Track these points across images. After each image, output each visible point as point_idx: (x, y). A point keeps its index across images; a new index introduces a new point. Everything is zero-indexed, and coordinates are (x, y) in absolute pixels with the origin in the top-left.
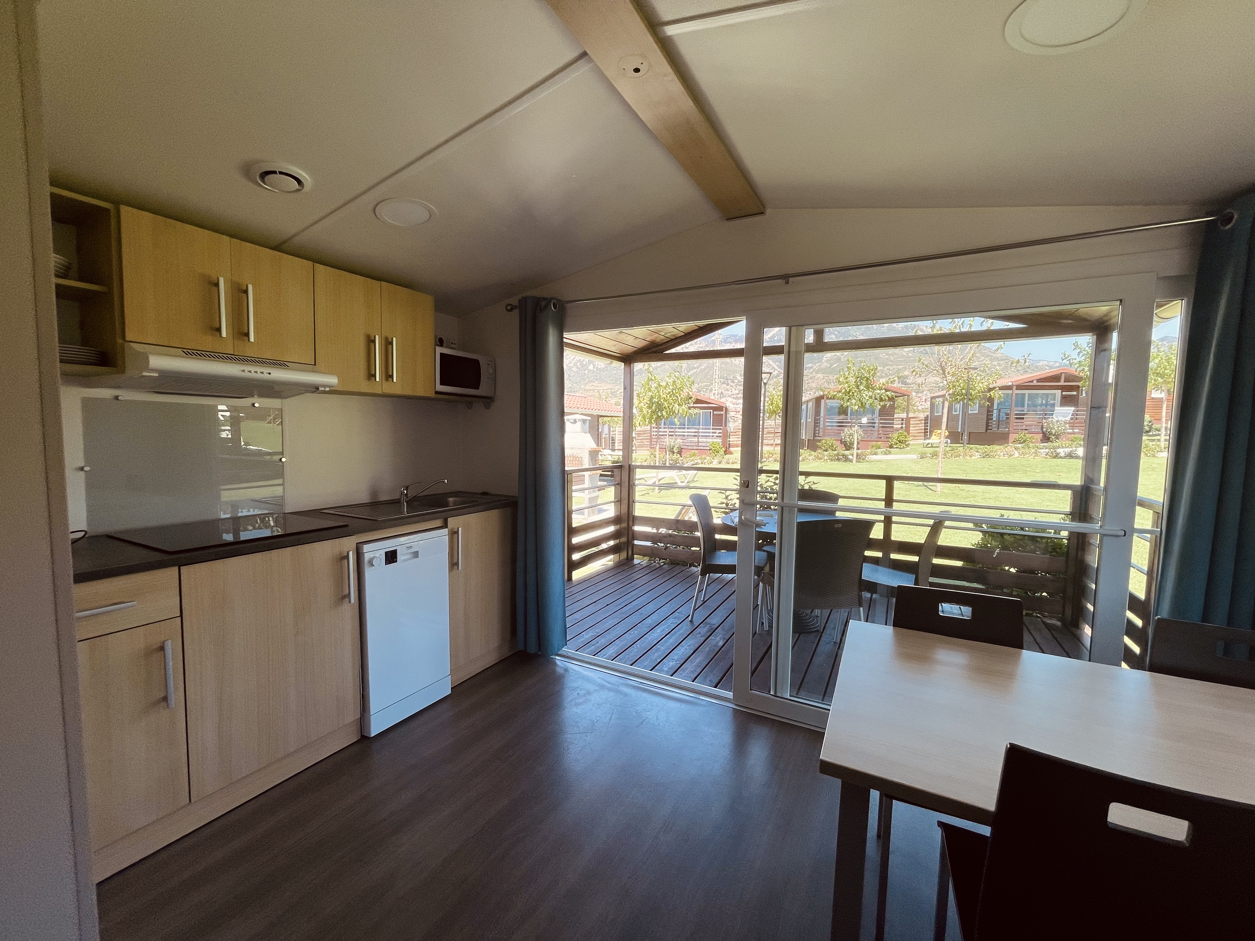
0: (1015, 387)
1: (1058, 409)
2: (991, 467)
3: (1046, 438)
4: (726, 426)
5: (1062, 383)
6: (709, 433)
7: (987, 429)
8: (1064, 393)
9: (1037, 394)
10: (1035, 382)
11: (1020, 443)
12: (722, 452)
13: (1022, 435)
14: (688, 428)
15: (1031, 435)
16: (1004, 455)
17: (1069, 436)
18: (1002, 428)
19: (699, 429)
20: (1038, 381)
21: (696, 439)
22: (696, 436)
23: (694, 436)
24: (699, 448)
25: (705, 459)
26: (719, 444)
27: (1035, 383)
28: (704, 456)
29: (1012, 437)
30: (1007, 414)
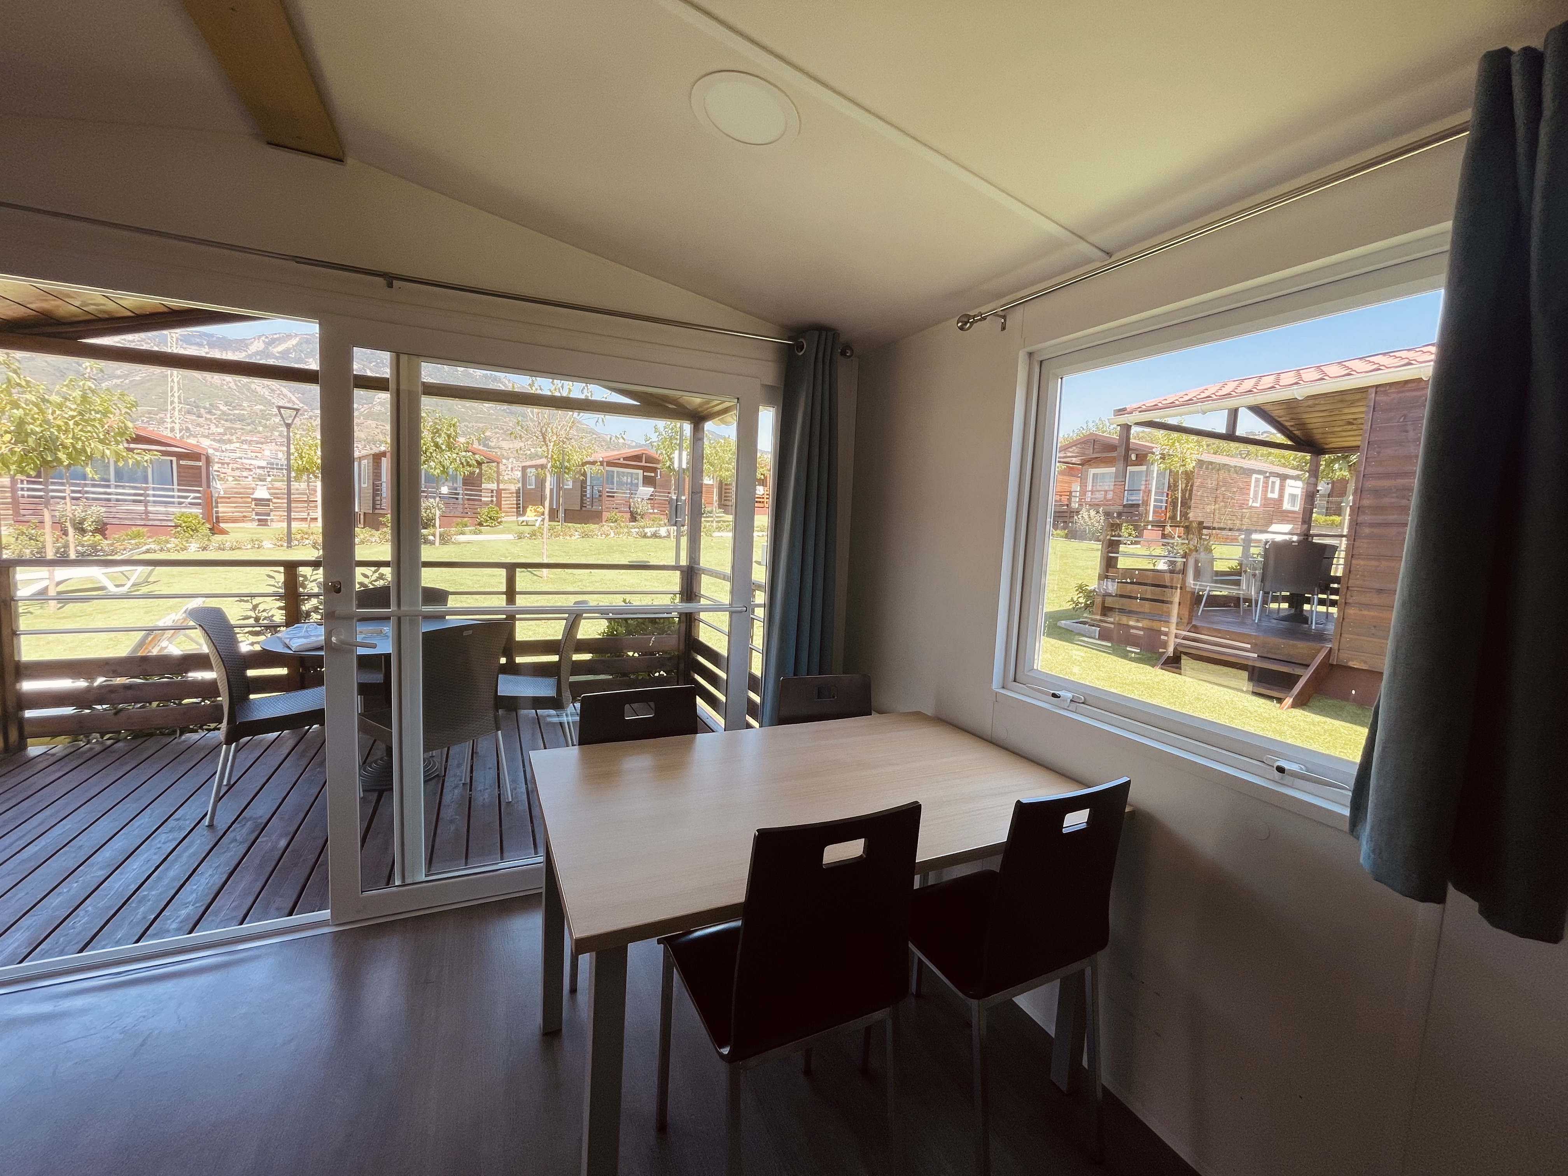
0: (605, 464)
1: (641, 488)
2: (591, 548)
3: (633, 518)
4: (209, 486)
5: (643, 464)
6: (173, 497)
7: (582, 506)
8: (645, 474)
9: (623, 473)
10: (622, 459)
11: (612, 522)
12: (205, 529)
13: (613, 514)
14: (117, 487)
15: (621, 514)
16: (601, 534)
17: (651, 516)
18: (596, 506)
19: (146, 489)
20: (625, 459)
21: (141, 508)
22: (140, 501)
23: (134, 501)
24: (151, 523)
25: (167, 542)
26: (197, 516)
27: (622, 461)
28: (164, 538)
29: (605, 515)
30: (600, 491)
